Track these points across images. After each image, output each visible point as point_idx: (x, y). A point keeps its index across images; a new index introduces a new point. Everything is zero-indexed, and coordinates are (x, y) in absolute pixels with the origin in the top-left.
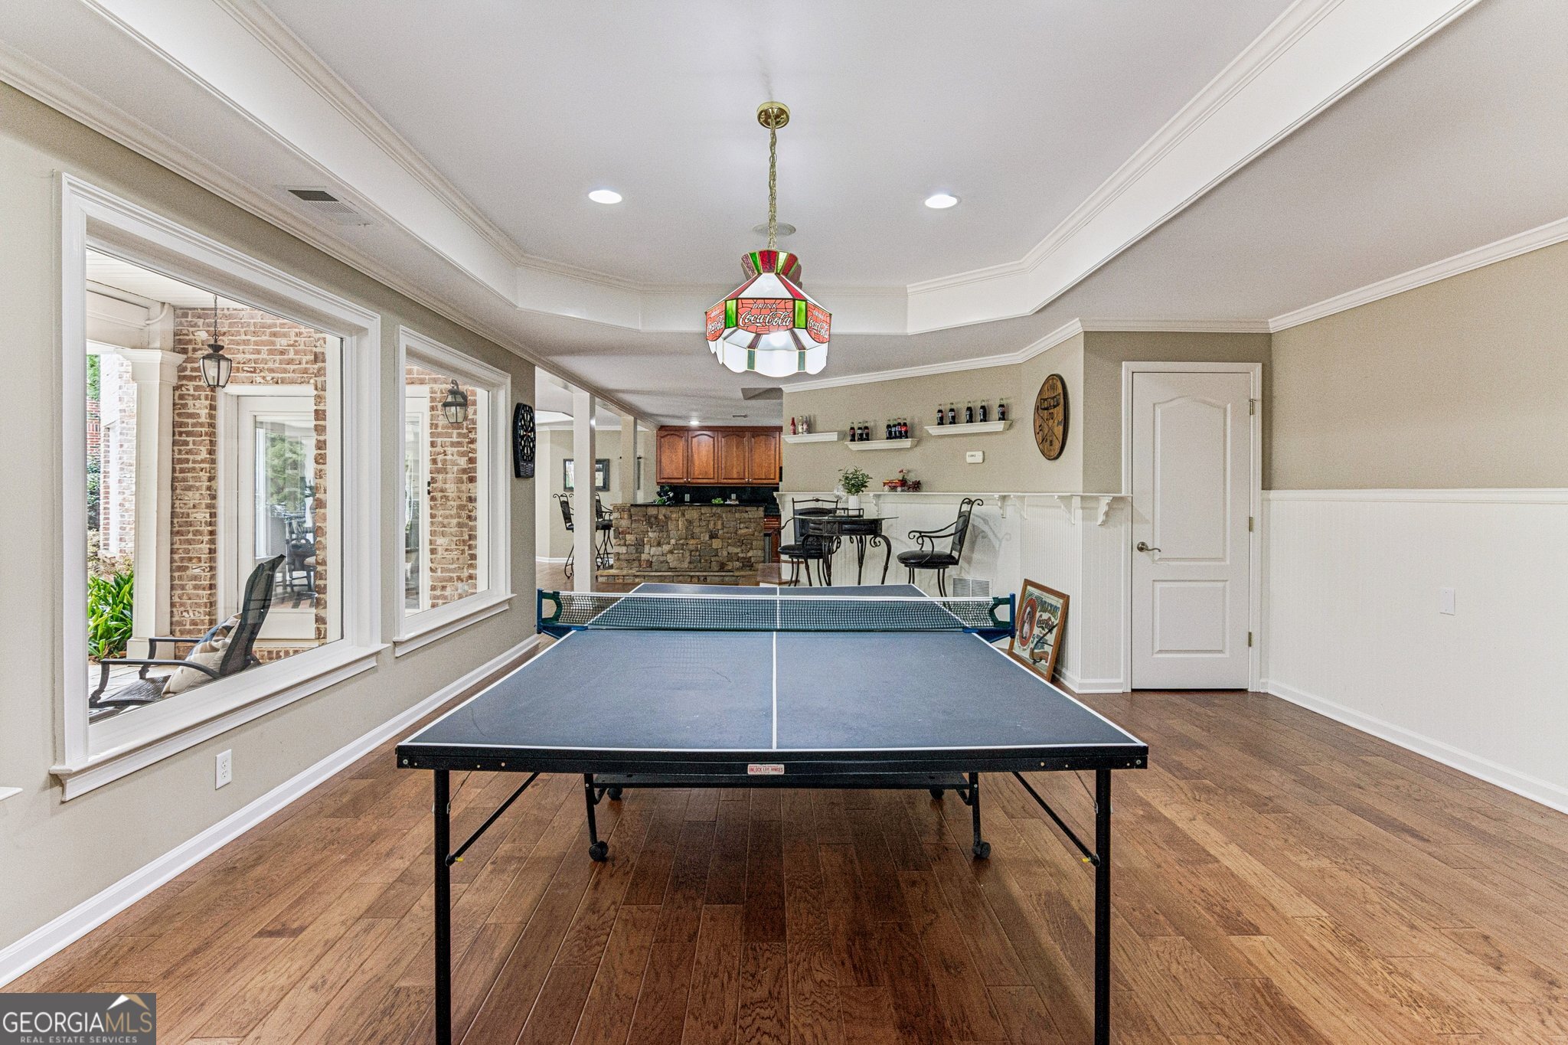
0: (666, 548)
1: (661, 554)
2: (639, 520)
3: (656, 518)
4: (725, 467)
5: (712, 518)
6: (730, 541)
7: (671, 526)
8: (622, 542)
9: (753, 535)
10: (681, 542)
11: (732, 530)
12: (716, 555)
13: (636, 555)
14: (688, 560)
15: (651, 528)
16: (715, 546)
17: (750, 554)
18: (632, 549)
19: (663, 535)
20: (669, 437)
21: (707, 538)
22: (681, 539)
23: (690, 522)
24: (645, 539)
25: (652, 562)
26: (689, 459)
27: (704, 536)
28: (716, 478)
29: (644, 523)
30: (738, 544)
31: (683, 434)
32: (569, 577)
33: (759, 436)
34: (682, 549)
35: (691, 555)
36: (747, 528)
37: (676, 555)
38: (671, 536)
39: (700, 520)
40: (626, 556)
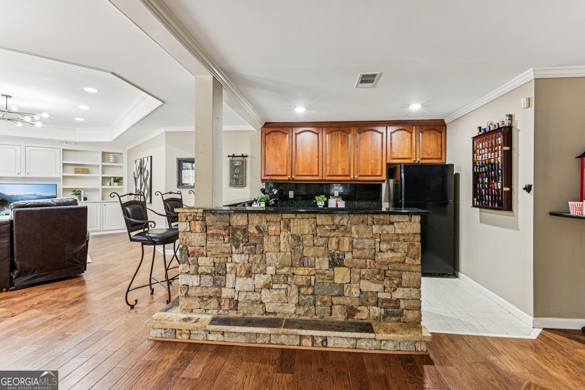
0: (260, 280)
1: (251, 288)
2: (218, 235)
3: (245, 231)
4: (330, 164)
5: (332, 234)
6: (363, 272)
7: (268, 244)
8: (192, 269)
9: (404, 262)
10: (285, 270)
11: (367, 253)
12: (341, 295)
13: (213, 290)
14: (295, 300)
15: (237, 247)
16: (338, 280)
17: (399, 294)
18: (207, 280)
19: (255, 259)
20: (273, 134)
21: (326, 265)
22: (283, 267)
23: (298, 239)
24: (228, 265)
25: (237, 301)
26: (293, 156)
27: (320, 263)
28: (320, 174)
29: (226, 239)
30: (378, 276)
31: (288, 130)
32: (132, 307)
33: (365, 131)
34: (285, 283)
35: (299, 292)
36: (392, 250)
37: (275, 293)
38: (268, 260)
39: (315, 235)
40: (199, 290)
